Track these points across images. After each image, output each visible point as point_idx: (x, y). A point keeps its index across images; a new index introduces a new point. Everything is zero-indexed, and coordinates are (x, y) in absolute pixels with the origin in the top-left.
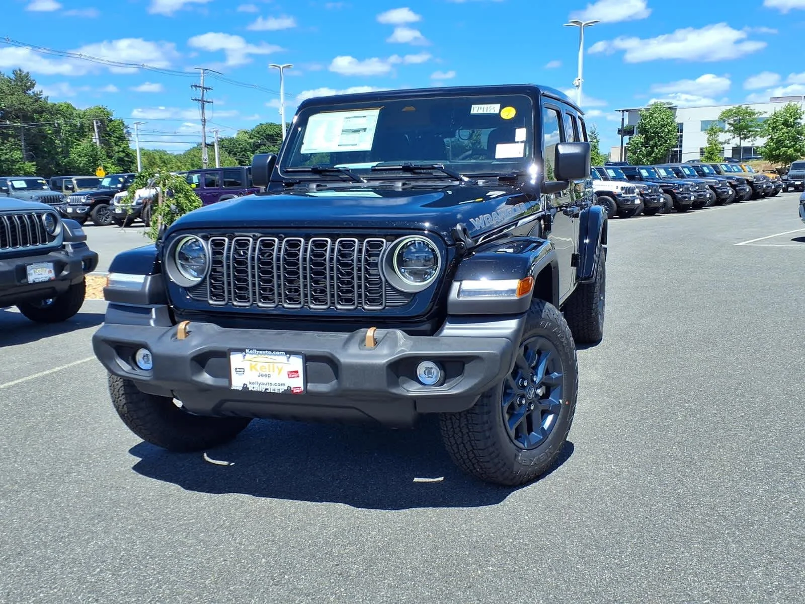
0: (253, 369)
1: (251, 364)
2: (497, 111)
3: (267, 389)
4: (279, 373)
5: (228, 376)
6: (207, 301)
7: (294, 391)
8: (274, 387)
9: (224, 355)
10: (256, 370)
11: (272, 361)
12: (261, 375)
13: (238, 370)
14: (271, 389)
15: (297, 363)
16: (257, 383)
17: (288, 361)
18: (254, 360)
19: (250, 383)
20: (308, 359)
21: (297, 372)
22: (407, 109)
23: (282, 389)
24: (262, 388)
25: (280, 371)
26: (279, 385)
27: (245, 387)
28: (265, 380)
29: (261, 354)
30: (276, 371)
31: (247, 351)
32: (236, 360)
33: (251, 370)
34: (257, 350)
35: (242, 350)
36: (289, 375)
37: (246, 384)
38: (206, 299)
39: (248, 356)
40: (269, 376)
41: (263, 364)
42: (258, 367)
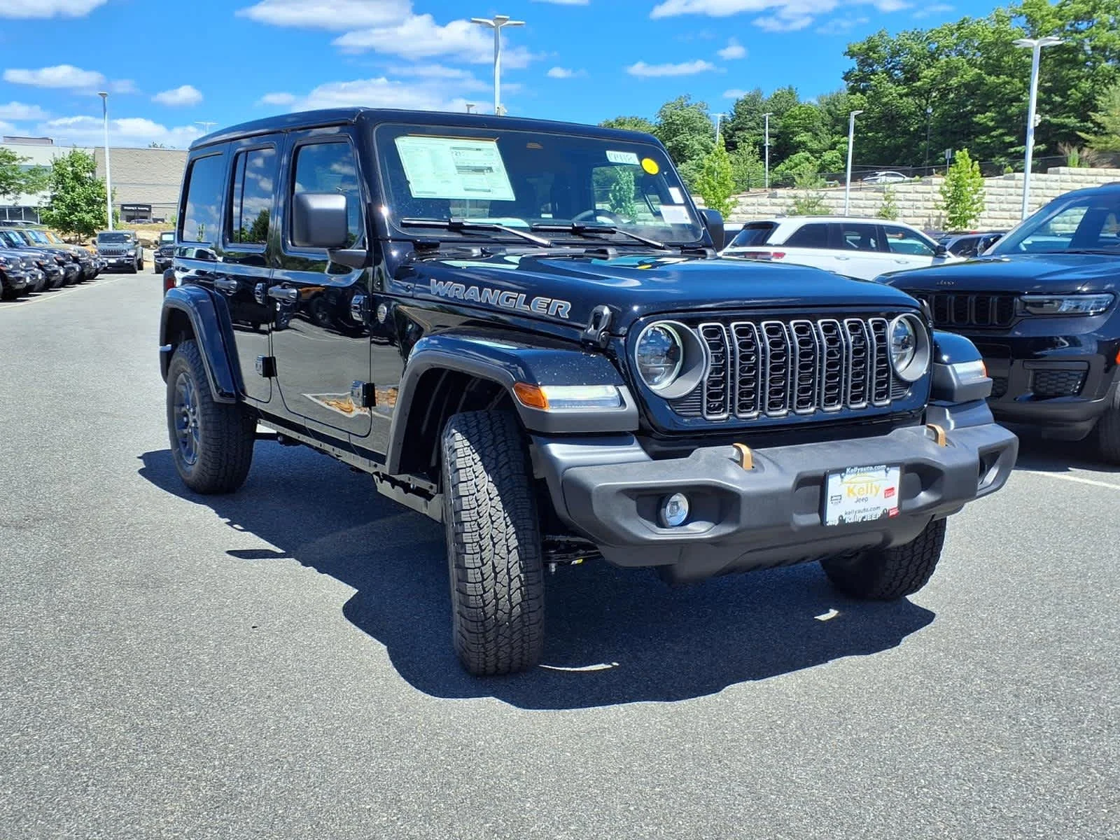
0: (851, 494)
1: (849, 488)
2: (638, 163)
3: (864, 518)
4: (876, 494)
5: (822, 511)
6: (703, 416)
7: (891, 514)
8: (871, 513)
9: (820, 482)
11: (870, 479)
12: (858, 500)
13: (834, 498)
14: (868, 516)
15: (894, 477)
16: (853, 512)
17: (887, 476)
18: (854, 480)
19: (846, 513)
20: (906, 470)
21: (892, 489)
22: (531, 145)
23: (879, 513)
24: (859, 517)
25: (877, 490)
26: (875, 509)
27: (842, 520)
28: (861, 506)
29: (863, 472)
30: (874, 491)
31: (848, 470)
32: (835, 485)
33: (848, 495)
34: (859, 467)
35: (841, 471)
36: (885, 494)
37: (842, 516)
38: (699, 413)
39: (847, 477)
40: (865, 500)
41: (861, 485)
42: (856, 491)
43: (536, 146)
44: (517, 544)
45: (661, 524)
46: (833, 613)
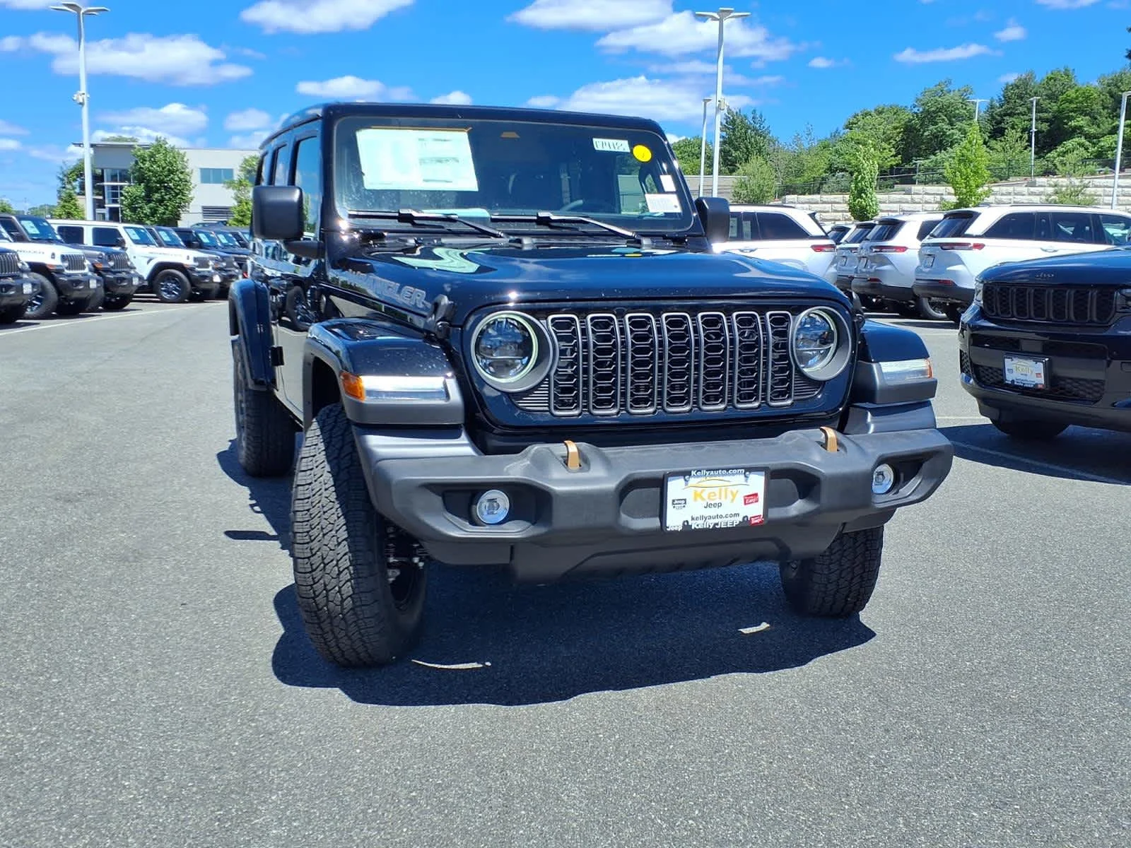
0: (699, 499)
1: (696, 492)
2: (628, 150)
3: (717, 524)
4: (733, 500)
5: (662, 515)
6: (550, 411)
7: (753, 522)
8: (726, 520)
9: (660, 484)
10: (703, 499)
12: (708, 506)
13: (676, 502)
14: (723, 523)
15: (757, 483)
16: (702, 517)
17: (746, 481)
18: (701, 484)
19: (693, 519)
20: (773, 475)
21: (756, 495)
22: (506, 135)
23: (738, 520)
24: (710, 523)
25: (734, 496)
26: (731, 516)
27: (686, 525)
28: (712, 512)
29: (712, 476)
30: (730, 497)
31: (693, 473)
32: (675, 488)
33: (695, 500)
34: (707, 470)
35: (686, 474)
36: (745, 500)
37: (687, 522)
38: (547, 409)
39: (693, 481)
40: (720, 505)
41: (713, 490)
42: (705, 495)
43: (513, 135)
44: (346, 536)
45: (474, 522)
46: (764, 626)
